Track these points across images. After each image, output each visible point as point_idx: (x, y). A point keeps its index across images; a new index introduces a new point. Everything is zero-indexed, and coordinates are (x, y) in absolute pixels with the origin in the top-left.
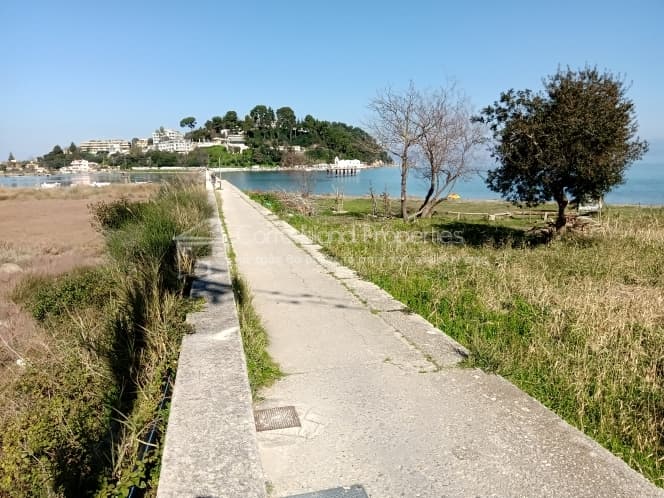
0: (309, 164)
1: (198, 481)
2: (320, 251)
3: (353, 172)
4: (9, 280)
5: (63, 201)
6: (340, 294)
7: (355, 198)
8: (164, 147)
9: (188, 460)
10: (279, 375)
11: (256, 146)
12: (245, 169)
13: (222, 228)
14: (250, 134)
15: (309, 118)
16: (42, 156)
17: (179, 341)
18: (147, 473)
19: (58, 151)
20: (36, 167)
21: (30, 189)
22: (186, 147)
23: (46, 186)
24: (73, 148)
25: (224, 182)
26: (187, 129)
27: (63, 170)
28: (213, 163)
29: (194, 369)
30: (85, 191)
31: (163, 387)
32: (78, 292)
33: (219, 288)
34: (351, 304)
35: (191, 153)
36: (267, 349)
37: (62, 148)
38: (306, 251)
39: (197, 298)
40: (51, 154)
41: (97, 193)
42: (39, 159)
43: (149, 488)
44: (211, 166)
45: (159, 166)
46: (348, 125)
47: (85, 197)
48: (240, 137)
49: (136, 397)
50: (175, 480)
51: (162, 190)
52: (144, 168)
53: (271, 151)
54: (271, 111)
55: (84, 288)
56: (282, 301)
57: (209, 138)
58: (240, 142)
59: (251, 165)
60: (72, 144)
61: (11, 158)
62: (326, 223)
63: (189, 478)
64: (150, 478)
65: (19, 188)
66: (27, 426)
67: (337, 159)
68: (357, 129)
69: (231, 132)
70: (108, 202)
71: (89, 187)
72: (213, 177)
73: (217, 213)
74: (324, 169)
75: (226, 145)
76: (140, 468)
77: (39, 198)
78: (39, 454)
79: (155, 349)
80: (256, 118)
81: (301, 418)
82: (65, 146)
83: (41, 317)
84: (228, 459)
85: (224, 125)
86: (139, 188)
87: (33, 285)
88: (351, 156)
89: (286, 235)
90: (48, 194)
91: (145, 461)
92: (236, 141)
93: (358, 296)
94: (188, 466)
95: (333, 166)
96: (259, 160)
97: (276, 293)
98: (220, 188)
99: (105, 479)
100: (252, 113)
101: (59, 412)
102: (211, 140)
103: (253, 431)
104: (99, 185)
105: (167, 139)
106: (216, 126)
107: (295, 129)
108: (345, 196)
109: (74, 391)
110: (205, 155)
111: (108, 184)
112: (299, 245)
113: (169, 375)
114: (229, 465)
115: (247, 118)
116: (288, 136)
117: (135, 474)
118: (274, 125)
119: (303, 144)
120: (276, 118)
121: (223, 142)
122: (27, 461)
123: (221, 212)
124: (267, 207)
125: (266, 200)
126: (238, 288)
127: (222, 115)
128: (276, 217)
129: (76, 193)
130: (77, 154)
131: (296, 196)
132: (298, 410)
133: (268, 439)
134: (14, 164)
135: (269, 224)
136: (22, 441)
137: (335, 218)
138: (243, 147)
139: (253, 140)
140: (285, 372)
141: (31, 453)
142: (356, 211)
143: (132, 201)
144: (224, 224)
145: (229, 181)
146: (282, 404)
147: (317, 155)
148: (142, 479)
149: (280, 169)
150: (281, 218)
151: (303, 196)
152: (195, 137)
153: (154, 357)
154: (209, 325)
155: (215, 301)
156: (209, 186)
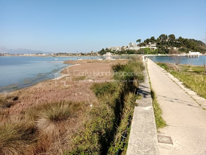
0: (180, 54)
1: (139, 153)
2: (182, 84)
3: (196, 57)
4: (90, 84)
5: (103, 64)
6: (190, 101)
7: (197, 66)
8: (131, 48)
9: (136, 145)
10: (166, 125)
11: (160, 48)
12: (155, 55)
13: (147, 74)
14: (158, 44)
15: (180, 38)
16: (99, 51)
17: (134, 108)
18: (123, 146)
19: (103, 50)
20: (98, 54)
21: (96, 60)
22: (137, 48)
23: (100, 59)
24: (107, 49)
25: (148, 59)
26: (138, 43)
27: (104, 55)
28: (145, 53)
29: (138, 117)
30: (109, 61)
31: (128, 121)
32: (106, 89)
33: (146, 93)
34: (194, 105)
35: (139, 50)
36: (161, 115)
37: (104, 49)
38: (177, 84)
39: (139, 95)
40: (101, 51)
41: (112, 62)
42: (98, 52)
43: (123, 150)
44: (145, 54)
45: (129, 54)
46: (196, 40)
47: (109, 63)
48: (155, 45)
49: (120, 122)
50: (132, 151)
51: (129, 61)
52: (125, 55)
53: (165, 49)
54: (167, 36)
55: (108, 88)
56: (167, 100)
57: (145, 45)
58: (155, 47)
59: (158, 54)
60: (107, 48)
61: (92, 52)
62: (184, 74)
63: (136, 152)
64: (124, 148)
65: (93, 60)
66: (92, 123)
67: (190, 52)
68: (199, 41)
69: (152, 43)
70: (115, 64)
71: (110, 60)
72: (145, 58)
73: (146, 69)
74: (185, 55)
75: (150, 47)
76: (122, 144)
77: (98, 63)
78: (94, 132)
79: (127, 109)
80: (161, 38)
81: (173, 141)
82: (105, 49)
83: (97, 95)
84: (148, 149)
85: (150, 41)
86: (123, 60)
87: (95, 86)
88: (196, 51)
89: (169, 77)
90: (100, 62)
91: (123, 142)
92: (154, 46)
93: (197, 102)
94: (136, 148)
95: (188, 54)
96: (161, 52)
97: (165, 97)
98: (147, 61)
99: (112, 144)
100: (160, 37)
101: (100, 121)
102: (145, 46)
103: (157, 142)
104: (113, 59)
105: (132, 46)
106: (147, 41)
107: (175, 42)
108: (193, 65)
109: (104, 116)
110: (143, 51)
111: (115, 59)
112: (174, 81)
113: (130, 117)
114: (149, 151)
115: (158, 38)
116: (172, 44)
117: (120, 145)
118: (167, 41)
119: (177, 47)
120: (168, 38)
121: (149, 47)
122: (91, 133)
123: (147, 69)
124: (163, 68)
125: (162, 65)
126: (152, 93)
127: (150, 38)
128: (166, 71)
129: (107, 62)
130: (108, 51)
131: (173, 64)
132: (172, 139)
133: (161, 146)
134: (93, 53)
135: (164, 74)
136: (90, 127)
137: (188, 73)
138: (155, 48)
139: (159, 45)
140: (167, 124)
141: (93, 131)
142: (197, 71)
143: (121, 64)
144: (148, 73)
145: (150, 59)
146: (166, 135)
147: (182, 50)
148: (122, 147)
149: (168, 55)
150: (168, 72)
151: (176, 64)
152: (140, 45)
153: (126, 111)
154: (143, 104)
155: (145, 97)
156: (144, 60)
